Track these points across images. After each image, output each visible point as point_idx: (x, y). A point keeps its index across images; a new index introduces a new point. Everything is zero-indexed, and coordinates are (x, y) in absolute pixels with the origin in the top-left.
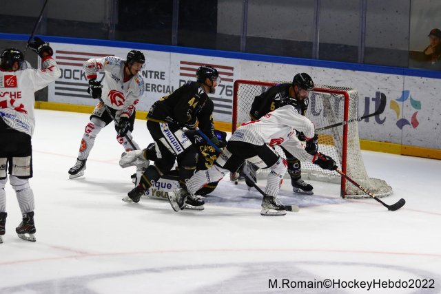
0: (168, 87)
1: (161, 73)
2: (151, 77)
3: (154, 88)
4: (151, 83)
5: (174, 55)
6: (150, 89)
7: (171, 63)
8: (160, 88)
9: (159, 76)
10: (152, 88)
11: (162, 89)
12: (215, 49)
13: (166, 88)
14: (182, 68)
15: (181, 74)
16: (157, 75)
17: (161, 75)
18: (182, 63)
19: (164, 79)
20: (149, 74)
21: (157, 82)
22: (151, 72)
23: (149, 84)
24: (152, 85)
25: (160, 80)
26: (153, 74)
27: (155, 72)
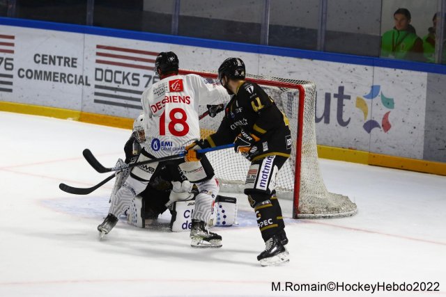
0: (81, 77)
1: (73, 59)
2: (60, 64)
3: (64, 78)
4: (60, 72)
5: (89, 37)
6: (59, 79)
7: (84, 47)
8: (70, 78)
9: (70, 63)
10: (61, 78)
11: (73, 79)
12: (140, 30)
13: (78, 78)
14: (98, 54)
15: (98, 61)
16: (68, 62)
17: (73, 62)
18: (98, 47)
19: (76, 67)
20: (57, 60)
21: (67, 70)
22: (60, 58)
23: (58, 73)
24: (61, 74)
25: (71, 68)
26: (62, 61)
27: (65, 58)
